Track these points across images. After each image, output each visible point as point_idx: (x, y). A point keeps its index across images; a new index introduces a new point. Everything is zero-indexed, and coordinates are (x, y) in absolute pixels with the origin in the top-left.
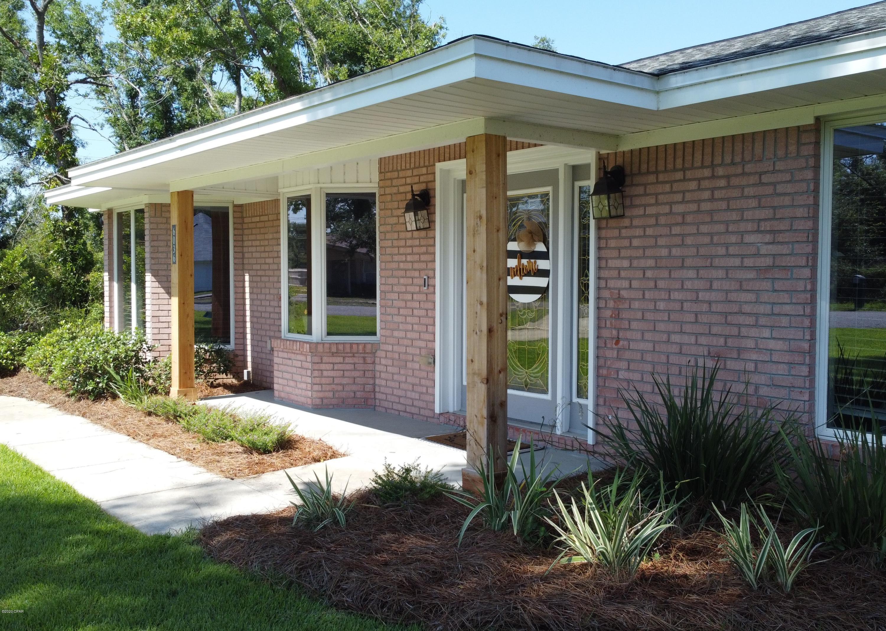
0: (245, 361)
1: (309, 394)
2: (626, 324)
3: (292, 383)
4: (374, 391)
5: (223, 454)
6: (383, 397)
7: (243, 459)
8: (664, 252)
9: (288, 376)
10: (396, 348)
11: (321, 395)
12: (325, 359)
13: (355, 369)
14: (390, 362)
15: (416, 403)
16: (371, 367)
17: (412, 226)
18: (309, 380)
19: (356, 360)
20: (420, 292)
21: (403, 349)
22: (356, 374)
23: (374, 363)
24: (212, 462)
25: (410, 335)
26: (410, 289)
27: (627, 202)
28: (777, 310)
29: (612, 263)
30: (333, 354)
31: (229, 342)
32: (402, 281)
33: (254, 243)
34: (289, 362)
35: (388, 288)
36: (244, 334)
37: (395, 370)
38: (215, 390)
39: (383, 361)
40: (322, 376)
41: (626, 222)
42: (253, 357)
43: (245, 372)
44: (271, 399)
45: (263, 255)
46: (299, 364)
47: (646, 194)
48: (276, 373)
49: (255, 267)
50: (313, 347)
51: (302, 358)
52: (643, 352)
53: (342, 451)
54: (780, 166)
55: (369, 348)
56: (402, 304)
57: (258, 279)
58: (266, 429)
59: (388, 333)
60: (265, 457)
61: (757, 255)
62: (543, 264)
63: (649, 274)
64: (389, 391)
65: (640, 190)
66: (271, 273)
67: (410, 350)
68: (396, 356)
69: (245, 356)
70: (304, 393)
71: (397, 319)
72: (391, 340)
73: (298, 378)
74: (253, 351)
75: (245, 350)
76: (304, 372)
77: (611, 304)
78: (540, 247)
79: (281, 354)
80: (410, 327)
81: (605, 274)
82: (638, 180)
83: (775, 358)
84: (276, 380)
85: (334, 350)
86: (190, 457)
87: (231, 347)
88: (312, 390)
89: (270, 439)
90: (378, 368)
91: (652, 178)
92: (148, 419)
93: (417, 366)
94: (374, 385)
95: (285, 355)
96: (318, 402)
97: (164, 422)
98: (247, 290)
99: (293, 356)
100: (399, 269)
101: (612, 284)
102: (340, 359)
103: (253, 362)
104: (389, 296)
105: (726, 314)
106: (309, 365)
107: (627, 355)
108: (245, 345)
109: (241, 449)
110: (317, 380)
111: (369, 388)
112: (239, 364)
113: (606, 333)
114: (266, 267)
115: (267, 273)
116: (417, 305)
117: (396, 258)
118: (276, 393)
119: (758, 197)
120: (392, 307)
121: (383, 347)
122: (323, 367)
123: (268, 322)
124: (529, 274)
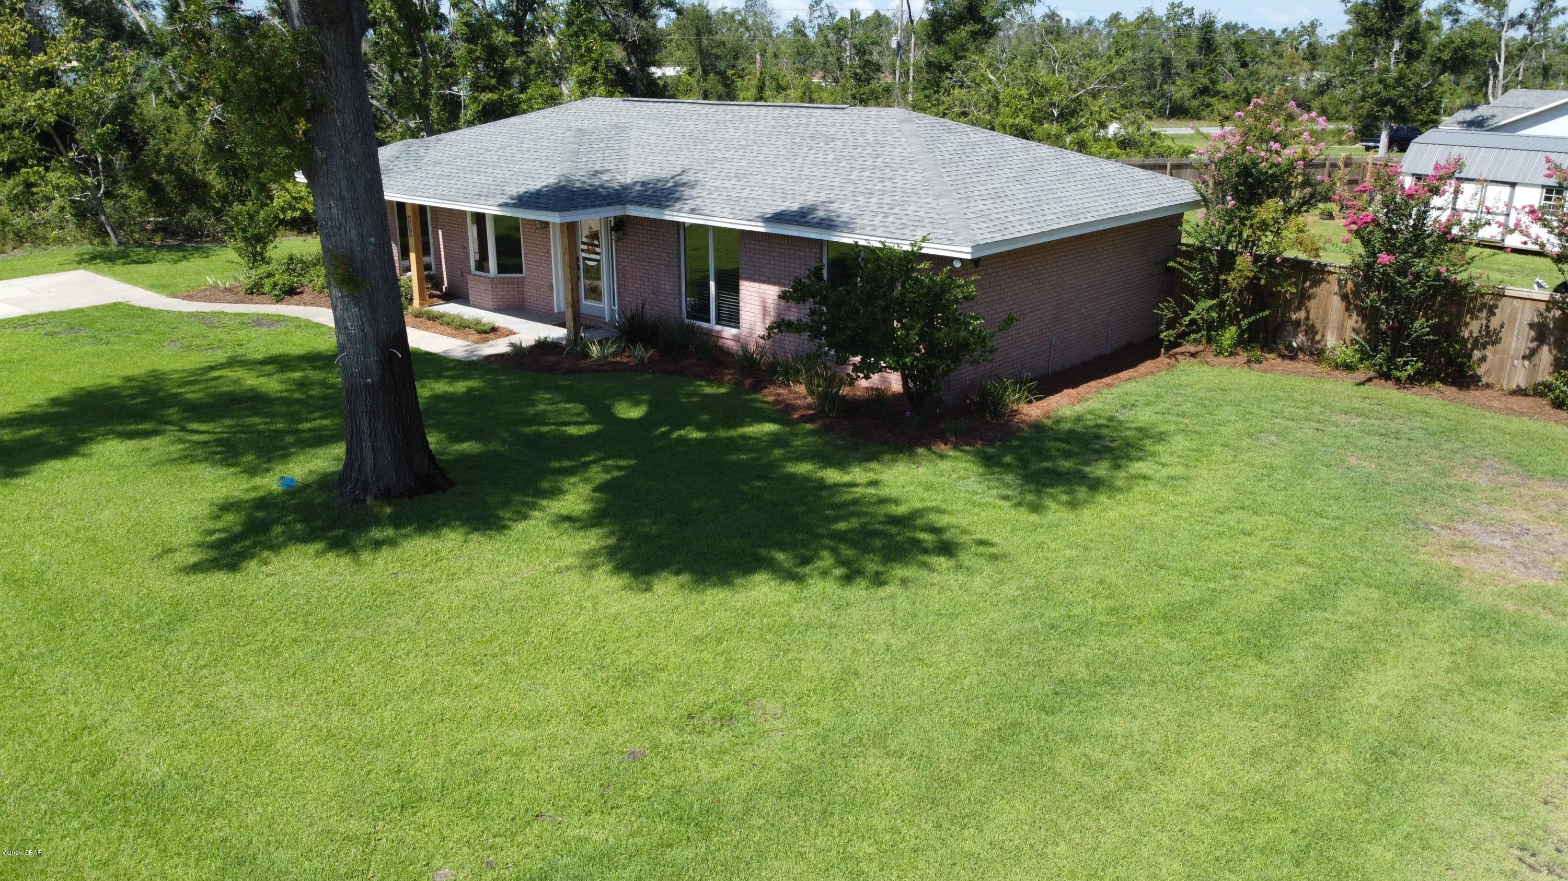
0: (443, 281)
2: (628, 280)
3: (480, 298)
4: (524, 301)
5: (466, 334)
6: (529, 304)
7: (477, 336)
8: (637, 254)
9: (478, 294)
10: (533, 280)
12: (498, 286)
13: (513, 291)
14: (531, 287)
15: (545, 307)
18: (492, 296)
19: (514, 286)
20: (544, 256)
21: (538, 282)
22: (515, 293)
23: (522, 287)
25: (540, 275)
28: (670, 279)
29: (622, 256)
30: (502, 284)
31: (431, 270)
34: (477, 287)
35: (527, 252)
36: (441, 265)
37: (533, 290)
38: (433, 300)
39: (528, 286)
40: (499, 294)
41: (626, 242)
43: (444, 287)
44: (468, 304)
46: (483, 288)
47: (631, 232)
48: (467, 292)
50: (492, 279)
51: (485, 285)
52: (633, 291)
53: (518, 332)
55: (519, 279)
56: (535, 261)
57: (448, 234)
58: (478, 323)
59: (529, 273)
60: (486, 334)
61: (664, 260)
62: (598, 250)
63: (634, 262)
64: (532, 301)
65: (628, 230)
67: (541, 283)
68: (534, 285)
69: (442, 278)
70: (488, 302)
71: (533, 267)
72: (529, 277)
73: (484, 295)
74: (447, 275)
75: (442, 274)
76: (488, 292)
77: (622, 272)
78: (596, 242)
79: (471, 283)
80: (540, 272)
81: (619, 259)
82: (629, 227)
83: (670, 296)
84: (468, 296)
85: (502, 281)
87: (433, 272)
89: (484, 328)
90: (526, 290)
91: (632, 226)
93: (544, 290)
94: (524, 298)
95: (474, 283)
96: (496, 307)
98: (441, 239)
99: (479, 284)
101: (622, 263)
102: (506, 286)
103: (448, 281)
104: (529, 255)
106: (489, 288)
107: (628, 291)
108: (442, 271)
109: (474, 332)
110: (495, 296)
111: (521, 300)
112: (440, 282)
113: (621, 283)
116: (543, 261)
118: (472, 302)
120: (530, 261)
121: (527, 279)
122: (497, 290)
124: (592, 253)
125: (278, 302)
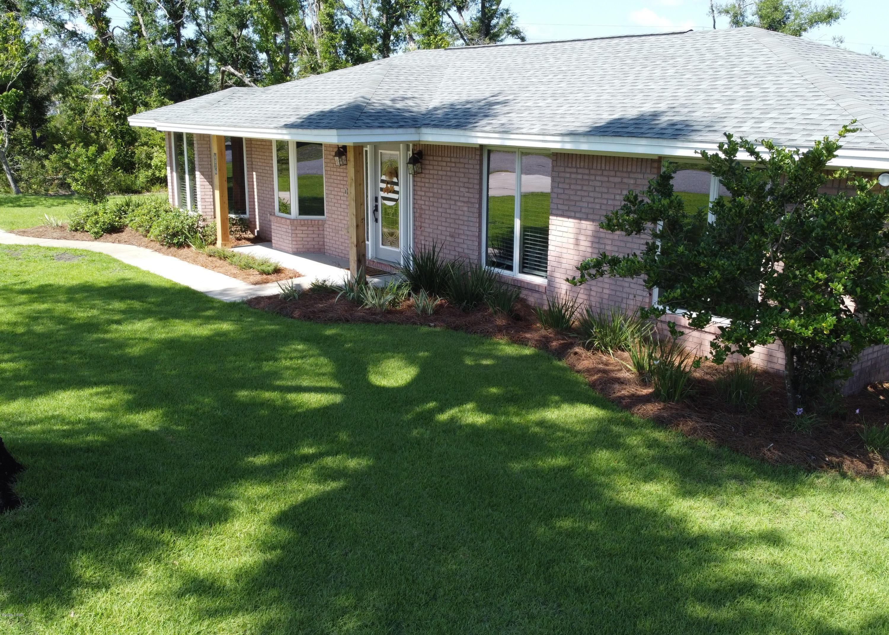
0: (255, 225)
1: (291, 246)
2: (423, 220)
3: (281, 240)
4: (324, 245)
5: (249, 275)
6: (328, 248)
7: (259, 278)
8: (436, 191)
9: (280, 236)
10: (334, 223)
11: (297, 246)
12: (298, 228)
13: (313, 233)
14: (331, 230)
15: (343, 252)
16: (322, 232)
17: (338, 163)
18: (290, 239)
19: (314, 229)
20: (344, 196)
21: (337, 224)
22: (315, 236)
23: (323, 230)
24: (245, 278)
25: (340, 217)
26: (340, 194)
27: (423, 167)
28: (470, 219)
29: (419, 193)
30: (302, 226)
31: (245, 213)
32: (336, 189)
33: (259, 157)
34: (280, 229)
35: (329, 192)
36: (254, 209)
37: (334, 235)
38: (240, 242)
39: (328, 230)
40: (297, 237)
41: (423, 175)
42: (260, 223)
43: (256, 231)
44: (271, 247)
45: (264, 164)
46: (285, 230)
47: (430, 165)
48: (273, 234)
49: (259, 171)
50: (292, 221)
51: (287, 227)
52: (429, 233)
53: (303, 274)
54: (470, 162)
55: (320, 222)
56: (336, 201)
57: (261, 178)
58: (268, 264)
59: (330, 215)
60: (269, 276)
61: (464, 196)
62: (396, 188)
63: (431, 199)
64: (331, 245)
65: (427, 162)
66: (268, 176)
67: (340, 225)
68: (334, 227)
69: (255, 221)
70: (288, 245)
71: (334, 208)
72: (331, 219)
73: (284, 237)
74: (259, 219)
75: (255, 218)
76: (287, 234)
77: (418, 211)
78: (395, 180)
79: (275, 224)
80: (339, 213)
81: (416, 197)
82: (427, 158)
83: (469, 238)
84: (273, 238)
85: (302, 223)
86: (235, 276)
87: (247, 216)
88: (292, 244)
89: (271, 269)
90: (325, 233)
91: (431, 158)
92: (210, 258)
93: (343, 233)
94: (324, 241)
95: (278, 225)
96: (295, 250)
97: (218, 260)
98: (255, 183)
99: (281, 226)
100: (334, 183)
101: (419, 202)
102: (306, 228)
103: (260, 226)
104: (330, 196)
105: (455, 219)
106: (290, 231)
107: (424, 234)
108: (255, 215)
109: (258, 273)
110: (294, 239)
111: (321, 243)
112: (252, 226)
113: (417, 223)
114: (266, 172)
115: (267, 175)
116: (342, 202)
117: (333, 177)
118: (273, 245)
119: (464, 173)
120: (331, 202)
121: (327, 222)
122: (297, 232)
123: (268, 203)
124: (390, 192)
125: (96, 239)
